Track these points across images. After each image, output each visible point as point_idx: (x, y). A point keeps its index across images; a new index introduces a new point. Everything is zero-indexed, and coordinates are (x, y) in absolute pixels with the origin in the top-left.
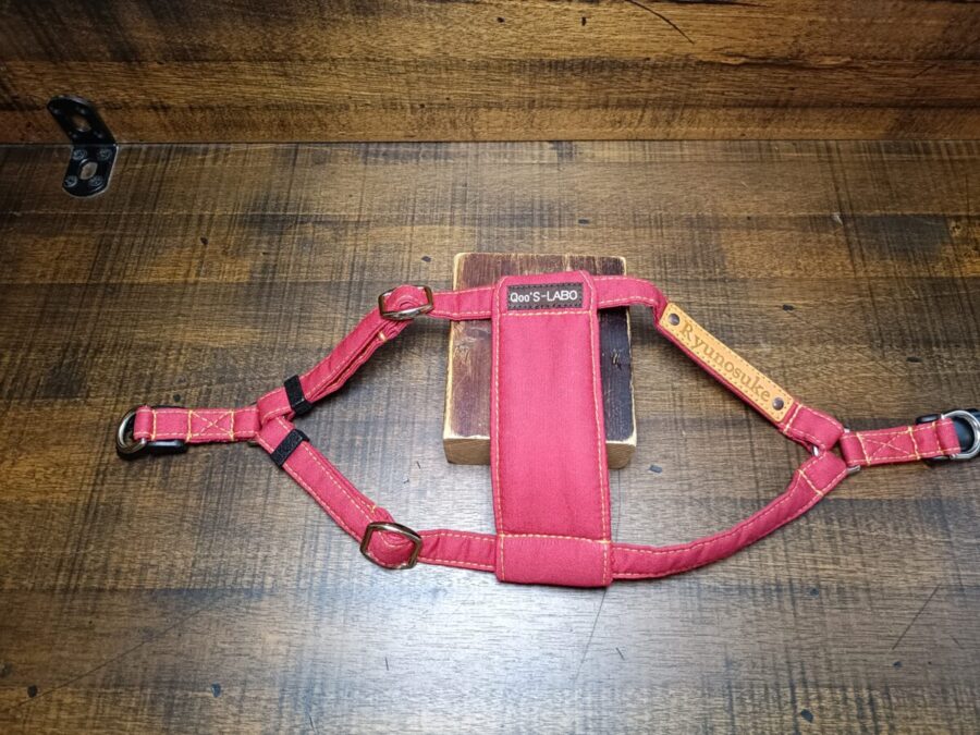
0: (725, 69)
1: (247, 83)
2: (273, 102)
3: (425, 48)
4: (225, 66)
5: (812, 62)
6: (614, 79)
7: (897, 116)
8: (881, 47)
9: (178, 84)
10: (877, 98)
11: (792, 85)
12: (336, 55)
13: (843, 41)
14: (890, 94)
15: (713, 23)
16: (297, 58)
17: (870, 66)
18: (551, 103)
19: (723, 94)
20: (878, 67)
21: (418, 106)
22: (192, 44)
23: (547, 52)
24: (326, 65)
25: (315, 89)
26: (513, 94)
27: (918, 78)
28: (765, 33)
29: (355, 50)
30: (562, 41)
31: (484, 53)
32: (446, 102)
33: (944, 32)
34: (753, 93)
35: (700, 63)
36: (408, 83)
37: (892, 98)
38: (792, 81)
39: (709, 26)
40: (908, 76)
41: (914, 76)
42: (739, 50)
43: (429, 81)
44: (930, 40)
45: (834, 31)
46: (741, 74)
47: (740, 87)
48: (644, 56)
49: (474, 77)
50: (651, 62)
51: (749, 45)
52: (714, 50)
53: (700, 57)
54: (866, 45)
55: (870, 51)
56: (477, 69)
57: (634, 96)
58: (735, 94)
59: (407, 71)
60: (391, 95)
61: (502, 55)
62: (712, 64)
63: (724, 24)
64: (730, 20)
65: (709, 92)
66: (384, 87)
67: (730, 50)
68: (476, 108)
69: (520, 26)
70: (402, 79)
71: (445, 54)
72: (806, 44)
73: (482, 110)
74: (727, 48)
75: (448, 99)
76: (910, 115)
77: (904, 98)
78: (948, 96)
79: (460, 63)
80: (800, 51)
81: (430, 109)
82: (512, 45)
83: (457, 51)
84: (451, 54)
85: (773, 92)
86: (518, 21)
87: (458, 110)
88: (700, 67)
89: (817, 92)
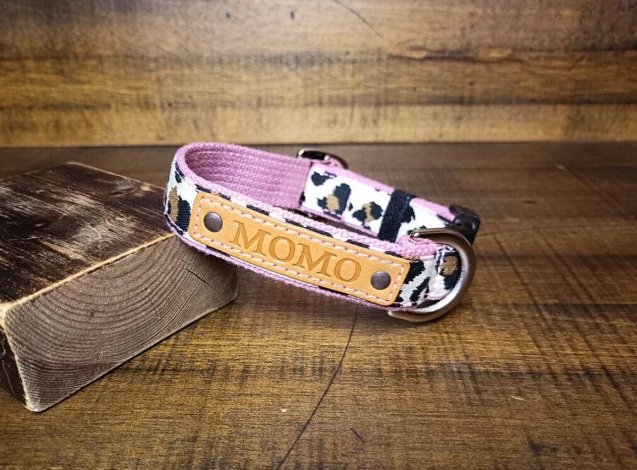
0: (412, 62)
5: (482, 54)
6: (324, 75)
7: (568, 113)
8: (534, 39)
10: (545, 93)
11: (469, 79)
13: (501, 32)
14: (553, 89)
17: (530, 58)
18: (275, 102)
20: (537, 59)
21: (166, 105)
23: (267, 47)
27: (574, 71)
28: (437, 26)
30: (277, 36)
31: (217, 48)
32: (189, 100)
33: (580, 23)
34: (440, 88)
35: (391, 57)
37: (558, 93)
38: (470, 76)
39: (391, 20)
40: (564, 69)
41: (569, 69)
42: (419, 43)
43: (175, 78)
45: (491, 22)
46: (426, 68)
47: (428, 82)
48: (344, 50)
49: (211, 73)
50: (350, 57)
51: (426, 38)
52: (399, 43)
53: (390, 51)
54: (522, 35)
55: (526, 43)
56: (212, 66)
57: (341, 93)
58: (425, 90)
59: (158, 68)
60: (143, 93)
61: (232, 51)
62: (400, 58)
63: (402, 18)
64: (407, 13)
65: (402, 88)
66: (140, 84)
67: (412, 44)
68: (213, 107)
69: (243, 22)
70: (153, 76)
71: (187, 50)
72: (472, 36)
73: (219, 109)
74: (409, 41)
75: (191, 97)
76: (579, 112)
77: (567, 93)
78: (604, 91)
79: (198, 59)
80: (469, 44)
81: (176, 108)
82: (239, 39)
83: (196, 47)
84: (192, 50)
85: (456, 88)
86: (241, 16)
87: (199, 109)
88: (391, 62)
89: (492, 86)
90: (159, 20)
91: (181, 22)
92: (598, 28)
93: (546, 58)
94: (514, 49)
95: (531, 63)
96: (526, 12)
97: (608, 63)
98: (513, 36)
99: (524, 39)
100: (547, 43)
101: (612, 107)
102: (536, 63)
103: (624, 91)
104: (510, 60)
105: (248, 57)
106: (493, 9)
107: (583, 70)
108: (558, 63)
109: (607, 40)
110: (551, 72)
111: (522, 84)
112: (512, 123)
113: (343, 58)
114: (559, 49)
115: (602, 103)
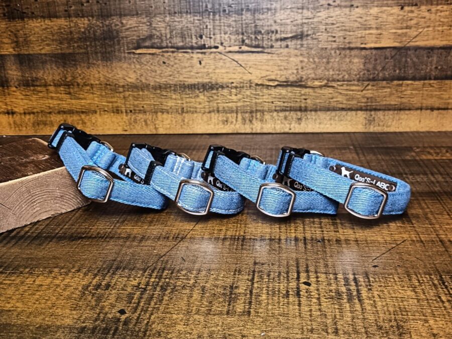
0: (270, 88)
1: (52, 98)
2: (62, 109)
3: (132, 78)
4: (44, 89)
5: (309, 84)
6: (219, 95)
7: (364, 116)
8: (339, 75)
9: (22, 99)
10: (349, 104)
11: (304, 97)
12: (92, 82)
13: (320, 71)
14: (355, 102)
15: (257, 63)
16: (76, 84)
17: (338, 85)
18: (192, 109)
19: (272, 102)
20: (342, 85)
21: (129, 111)
22: (32, 77)
23: (186, 80)
24: (88, 88)
25: (82, 101)
26: (173, 104)
27: (364, 92)
28: (282, 68)
29: (101, 79)
30: (192, 74)
31: (158, 80)
32: (142, 109)
33: (364, 66)
34: (287, 102)
35: (257, 85)
36: (124, 97)
37: (357, 105)
38: (304, 95)
39: (256, 65)
40: (359, 91)
41: (362, 91)
42: (273, 77)
43: (134, 96)
44: (360, 70)
45: (314, 66)
46: (278, 91)
47: (280, 98)
48: (231, 81)
49: (154, 94)
50: (234, 85)
51: (277, 75)
52: (262, 77)
53: (256, 81)
54: (331, 73)
55: (335, 77)
56: (155, 90)
57: (230, 105)
58: (279, 103)
59: (124, 91)
60: (115, 105)
61: (166, 81)
62: (262, 85)
63: (262, 64)
64: (265, 61)
65: (265, 102)
66: (114, 100)
67: (269, 77)
68: (156, 112)
69: (173, 66)
70: (122, 95)
71: (141, 81)
72: (303, 74)
73: (159, 114)
74: (267, 76)
75: (143, 107)
76: (371, 115)
77: (363, 104)
78: (384, 103)
79: (148, 86)
80: (302, 78)
81: (135, 113)
82: (170, 76)
83: (146, 80)
84: (144, 81)
85: (296, 101)
86: (172, 63)
87: (148, 114)
88: (257, 87)
89: (318, 101)
90: (125, 65)
91: (138, 66)
92: (375, 68)
93: (347, 85)
94: (328, 80)
95: (339, 88)
96: (332, 60)
97: (384, 87)
98: (327, 73)
99: (333, 75)
100: (346, 77)
101: (391, 112)
102: (342, 88)
103: (396, 103)
104: (326, 86)
105: (175, 85)
106: (313, 59)
107: (370, 91)
108: (354, 88)
109: (381, 75)
110: (351, 92)
111: (335, 100)
112: (332, 122)
113: (230, 86)
114: (354, 80)
115: (385, 110)
